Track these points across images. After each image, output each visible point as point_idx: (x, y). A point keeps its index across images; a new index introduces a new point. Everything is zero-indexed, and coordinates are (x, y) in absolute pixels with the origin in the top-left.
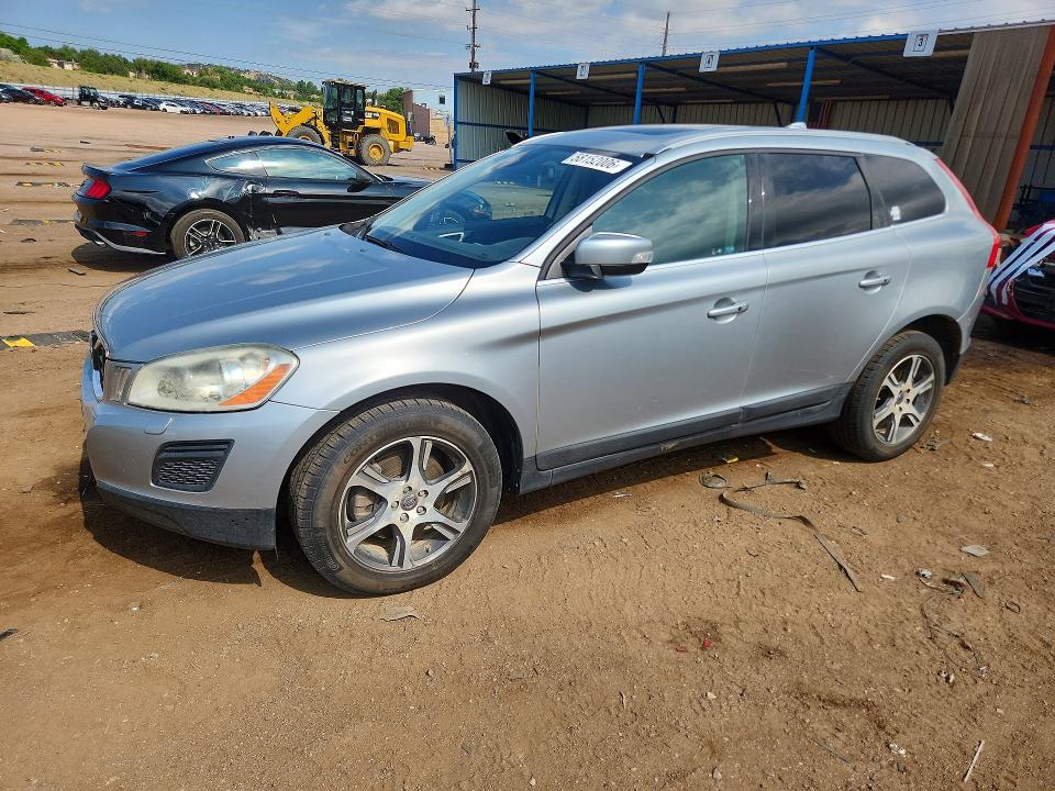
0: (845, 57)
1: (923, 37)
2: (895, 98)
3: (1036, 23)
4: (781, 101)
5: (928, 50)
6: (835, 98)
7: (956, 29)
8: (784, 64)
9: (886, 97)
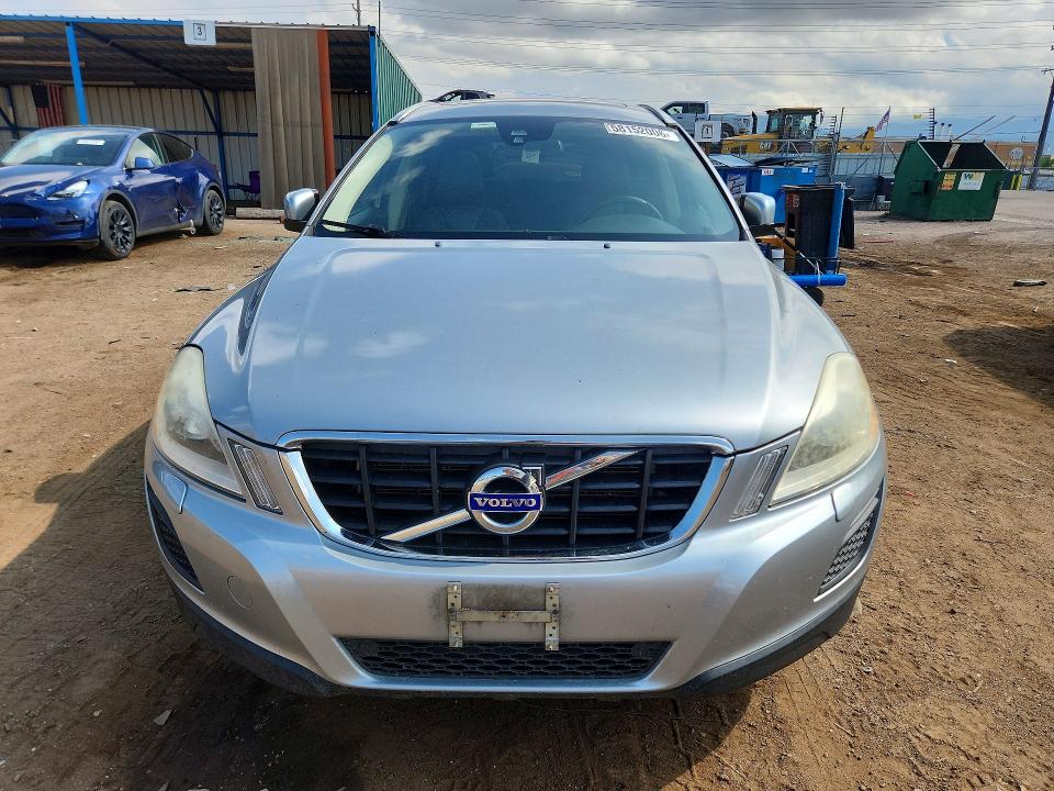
0: (104, 38)
1: (200, 26)
2: (140, 85)
3: (316, 26)
4: (14, 83)
5: (210, 40)
6: (64, 82)
7: (231, 23)
8: (19, 39)
9: (131, 83)
